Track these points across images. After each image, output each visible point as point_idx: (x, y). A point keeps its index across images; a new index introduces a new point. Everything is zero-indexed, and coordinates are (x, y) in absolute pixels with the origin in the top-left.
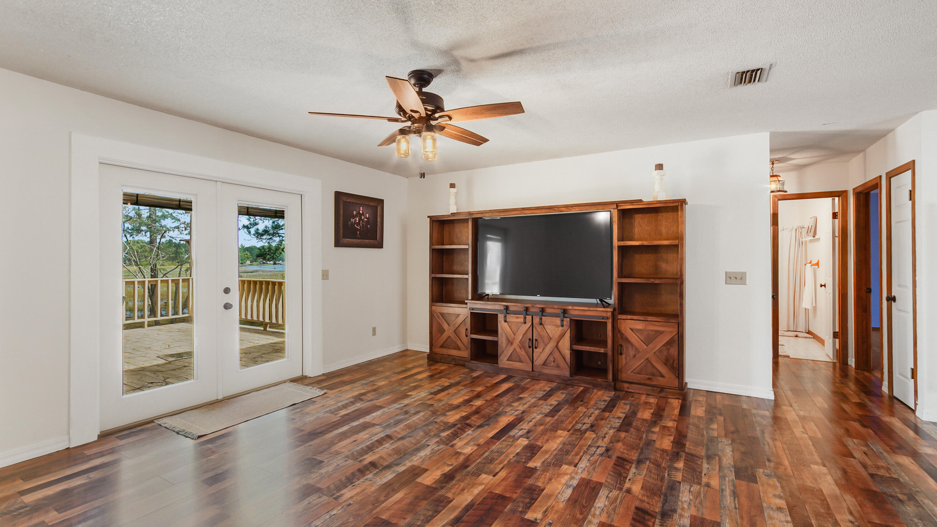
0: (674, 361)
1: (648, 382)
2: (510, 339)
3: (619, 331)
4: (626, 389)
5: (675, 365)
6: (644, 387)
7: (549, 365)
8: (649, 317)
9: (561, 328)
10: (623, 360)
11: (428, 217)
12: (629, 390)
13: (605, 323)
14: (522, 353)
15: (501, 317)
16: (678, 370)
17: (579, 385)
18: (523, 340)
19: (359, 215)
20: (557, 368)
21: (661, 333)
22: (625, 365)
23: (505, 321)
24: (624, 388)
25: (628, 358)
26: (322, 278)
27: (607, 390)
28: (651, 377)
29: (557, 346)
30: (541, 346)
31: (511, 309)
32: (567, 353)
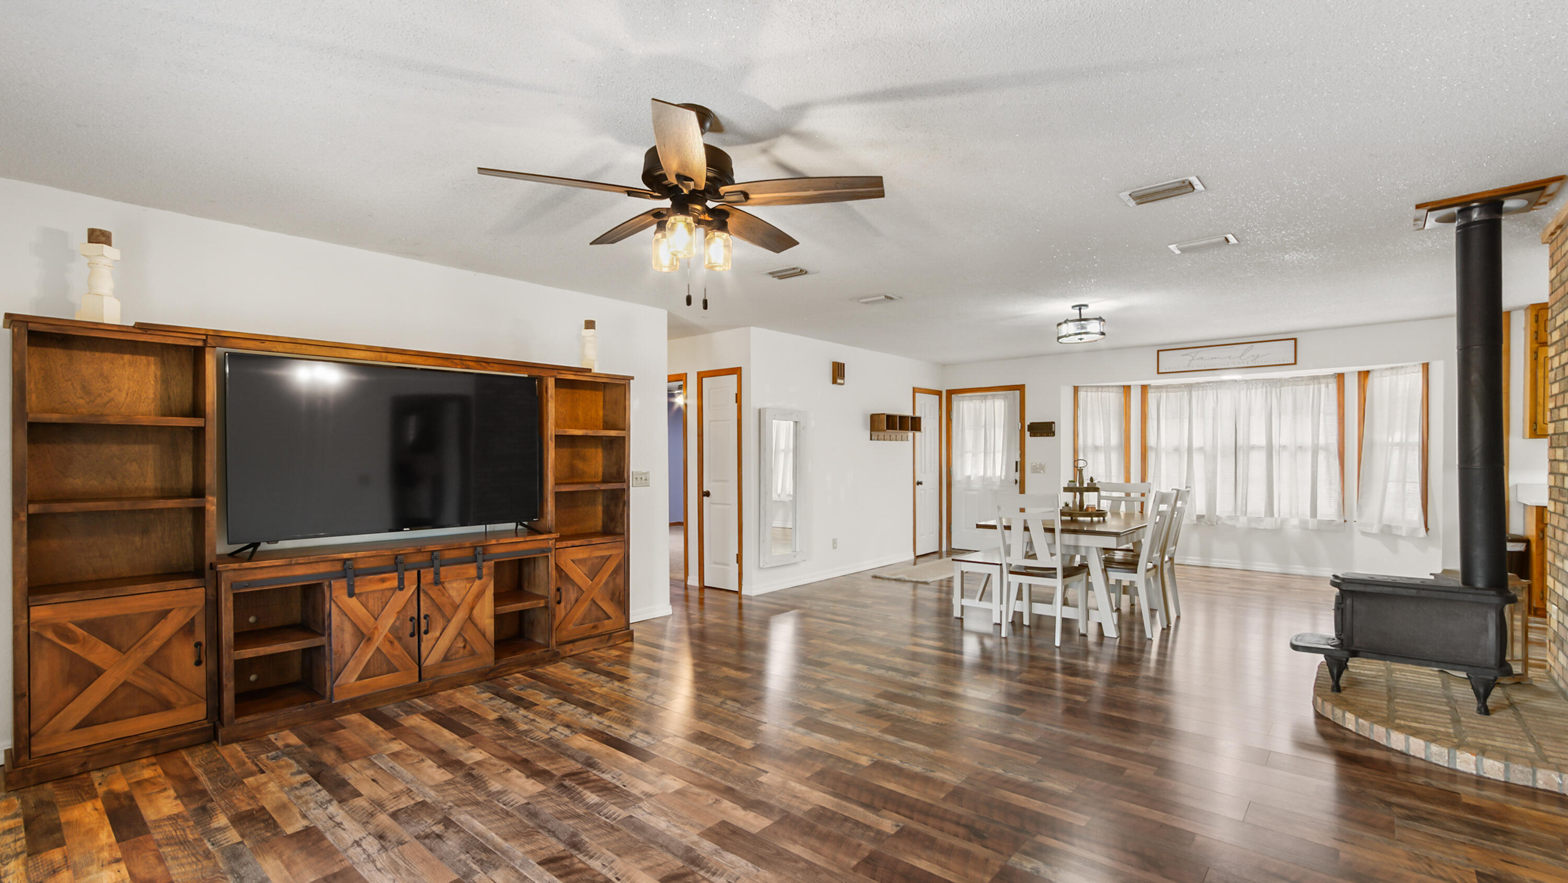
0: (619, 592)
1: (595, 632)
2: (364, 630)
3: (558, 567)
5: (621, 598)
7: (453, 657)
8: (593, 539)
9: (477, 582)
10: (561, 611)
14: (395, 652)
15: (334, 588)
16: (624, 603)
17: (509, 672)
18: (398, 624)
20: (470, 658)
22: (565, 617)
23: (350, 594)
25: (569, 606)
28: (596, 623)
29: (470, 618)
30: (438, 623)
32: (489, 624)
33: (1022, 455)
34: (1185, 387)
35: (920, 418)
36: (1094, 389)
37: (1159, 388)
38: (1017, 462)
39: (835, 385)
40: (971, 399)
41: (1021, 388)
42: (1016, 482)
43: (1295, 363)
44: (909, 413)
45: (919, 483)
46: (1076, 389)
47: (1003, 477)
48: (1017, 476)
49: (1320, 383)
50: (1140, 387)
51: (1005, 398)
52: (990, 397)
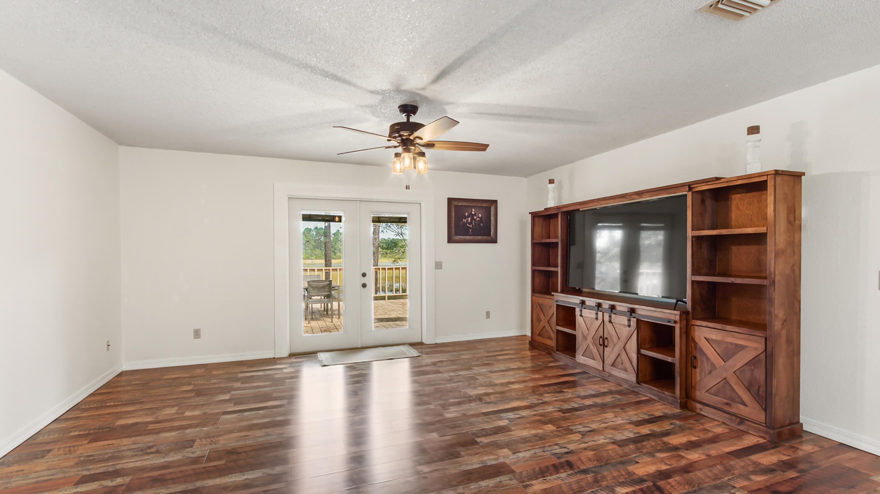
0: (759, 387)
1: (726, 408)
2: (585, 334)
3: (693, 340)
4: (698, 411)
5: (761, 393)
6: (720, 412)
7: (617, 366)
8: (728, 326)
9: (628, 328)
10: (697, 374)
11: (530, 213)
12: (702, 413)
13: (673, 328)
14: (595, 350)
15: (578, 310)
16: (766, 400)
18: (596, 336)
19: (471, 216)
20: (624, 372)
21: (743, 347)
22: (700, 381)
23: (581, 316)
24: (696, 408)
25: (703, 374)
26: (435, 267)
27: (673, 406)
28: (729, 402)
29: (624, 348)
30: (611, 345)
31: (587, 303)
32: (634, 356)
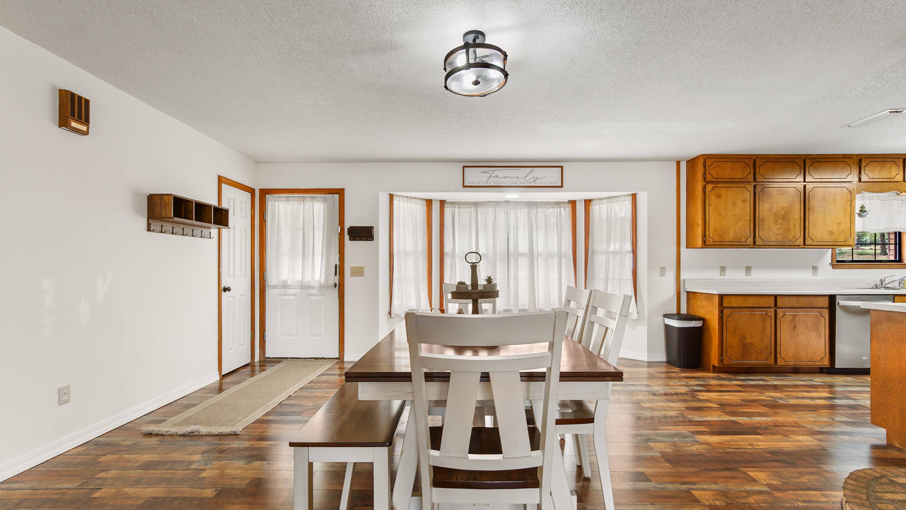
33: (342, 258)
34: (473, 204)
35: (227, 211)
36: (405, 199)
37: (453, 203)
38: (336, 266)
39: (64, 133)
40: (288, 199)
41: (340, 192)
42: (336, 286)
43: (562, 186)
44: (213, 201)
45: (226, 289)
46: (391, 196)
47: (322, 282)
48: (336, 279)
49: (560, 207)
50: (439, 202)
51: (325, 200)
52: (308, 199)
